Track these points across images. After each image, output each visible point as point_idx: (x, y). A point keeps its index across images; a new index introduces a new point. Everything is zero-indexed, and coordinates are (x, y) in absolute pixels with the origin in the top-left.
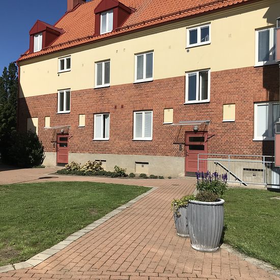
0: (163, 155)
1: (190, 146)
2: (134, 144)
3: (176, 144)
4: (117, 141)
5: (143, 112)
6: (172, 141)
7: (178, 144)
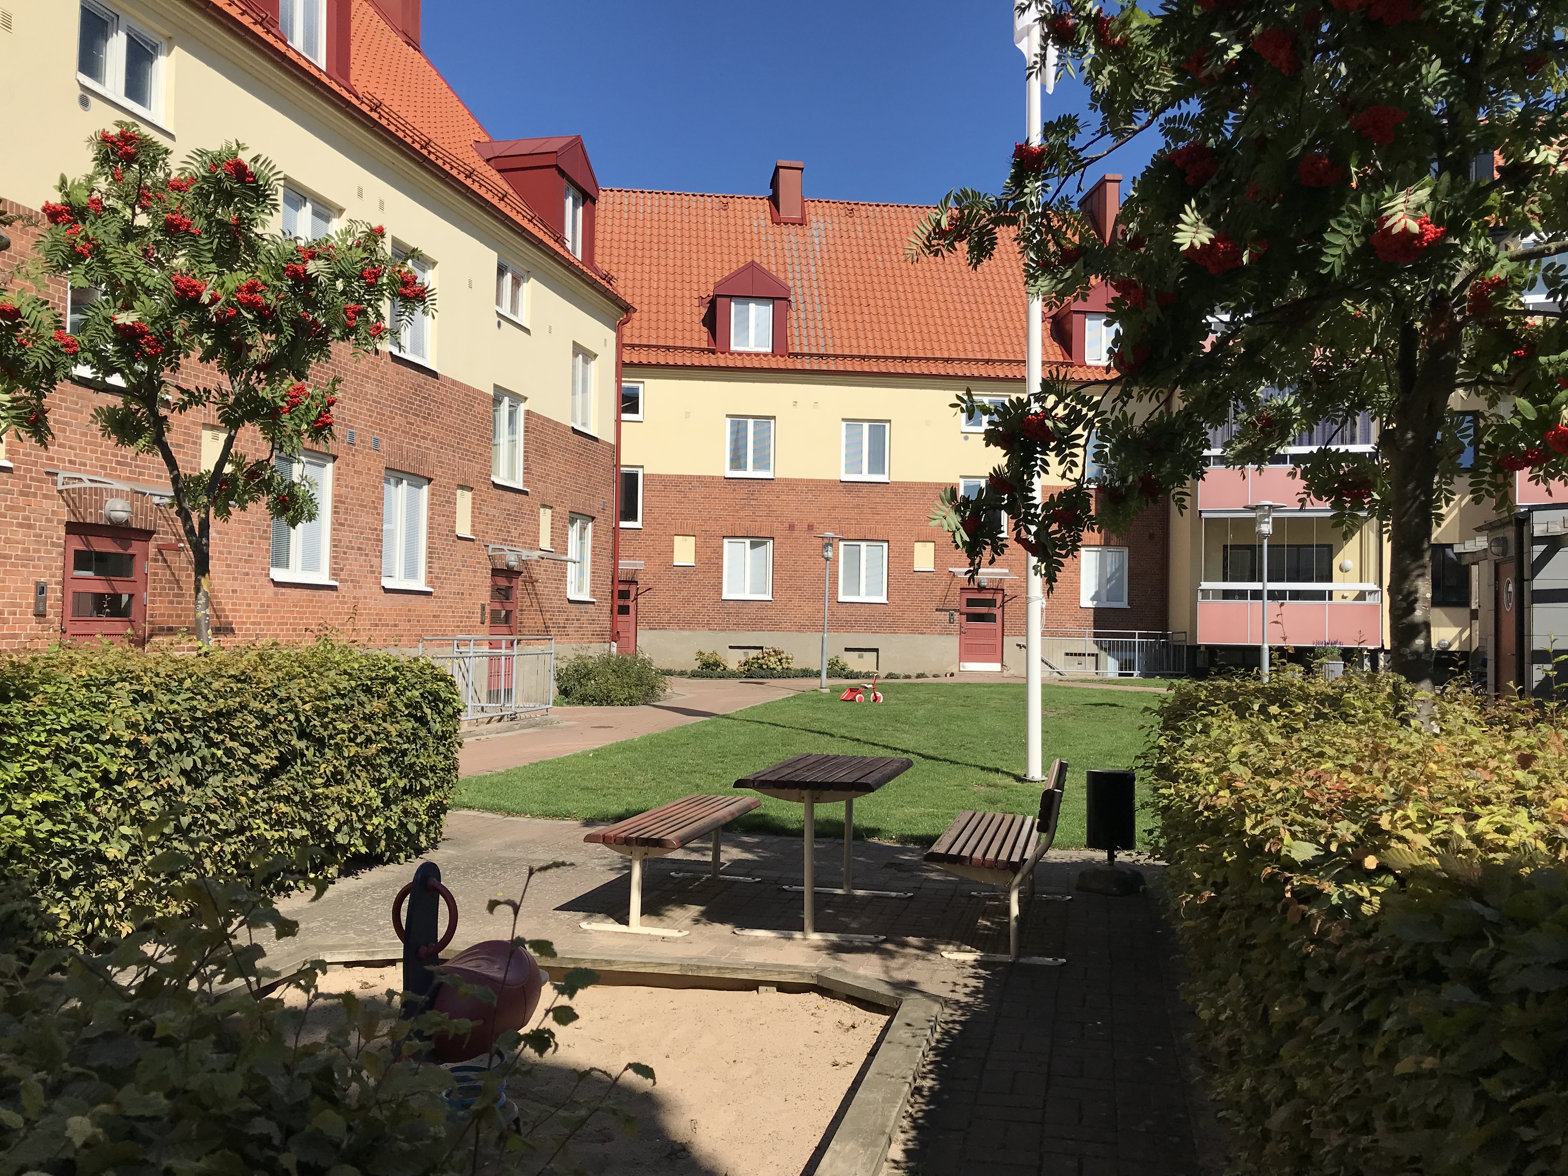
0: (913, 632)
1: (967, 614)
2: (843, 609)
3: (941, 610)
4: (796, 602)
5: (863, 545)
6: (934, 606)
7: (946, 610)
